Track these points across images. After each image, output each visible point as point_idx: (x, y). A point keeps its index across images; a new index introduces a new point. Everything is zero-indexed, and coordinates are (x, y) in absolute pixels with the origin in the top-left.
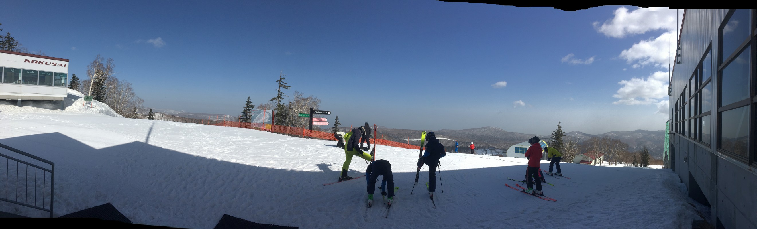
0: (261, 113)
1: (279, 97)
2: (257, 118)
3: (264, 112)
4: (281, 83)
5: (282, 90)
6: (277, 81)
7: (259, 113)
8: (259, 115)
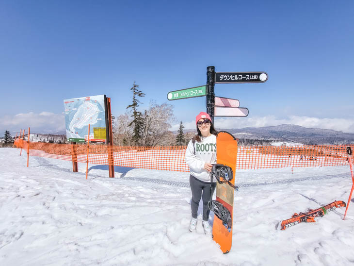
0: (82, 106)
1: (135, 104)
2: (75, 119)
3: (87, 102)
4: (136, 91)
5: (137, 97)
6: (131, 89)
7: (77, 106)
8: (78, 110)
